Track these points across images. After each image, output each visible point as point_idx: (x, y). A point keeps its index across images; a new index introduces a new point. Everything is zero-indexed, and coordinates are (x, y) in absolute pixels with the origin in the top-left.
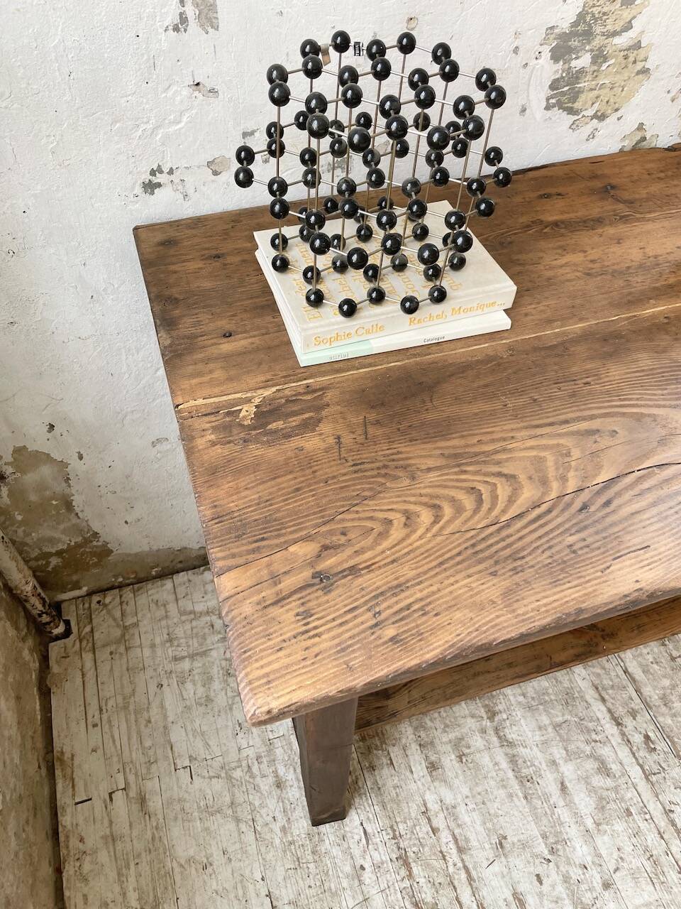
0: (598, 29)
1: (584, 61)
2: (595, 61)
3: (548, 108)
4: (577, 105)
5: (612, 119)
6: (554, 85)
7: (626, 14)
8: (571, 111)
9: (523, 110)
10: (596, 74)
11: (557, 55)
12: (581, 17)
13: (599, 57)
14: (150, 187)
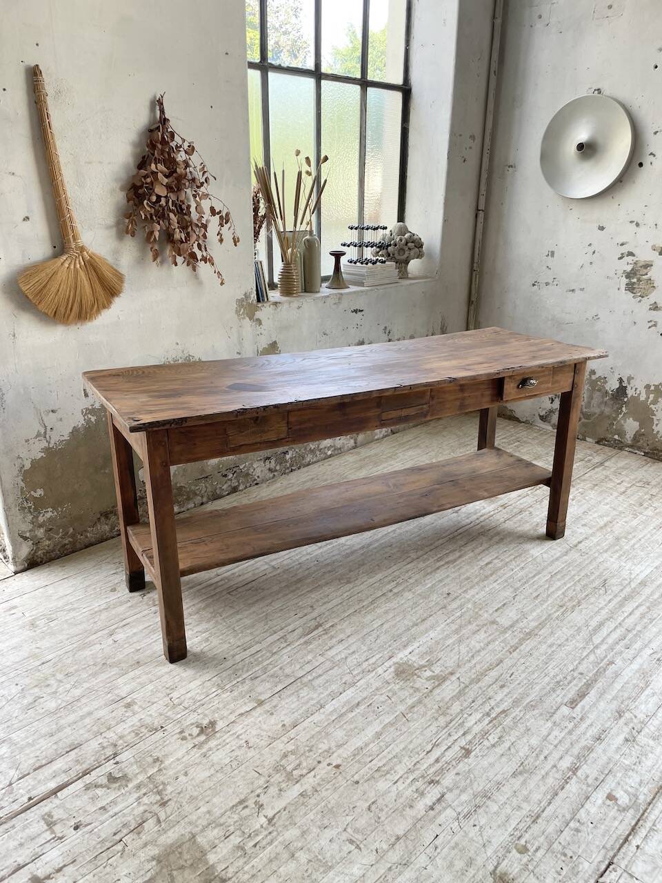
0: (638, 273)
1: (635, 280)
2: (637, 281)
3: (626, 290)
4: (635, 291)
5: (646, 298)
6: (626, 284)
7: (645, 271)
8: (632, 293)
9: (619, 289)
10: (639, 285)
11: (627, 277)
12: (633, 269)
13: (639, 280)
14: (534, 285)
